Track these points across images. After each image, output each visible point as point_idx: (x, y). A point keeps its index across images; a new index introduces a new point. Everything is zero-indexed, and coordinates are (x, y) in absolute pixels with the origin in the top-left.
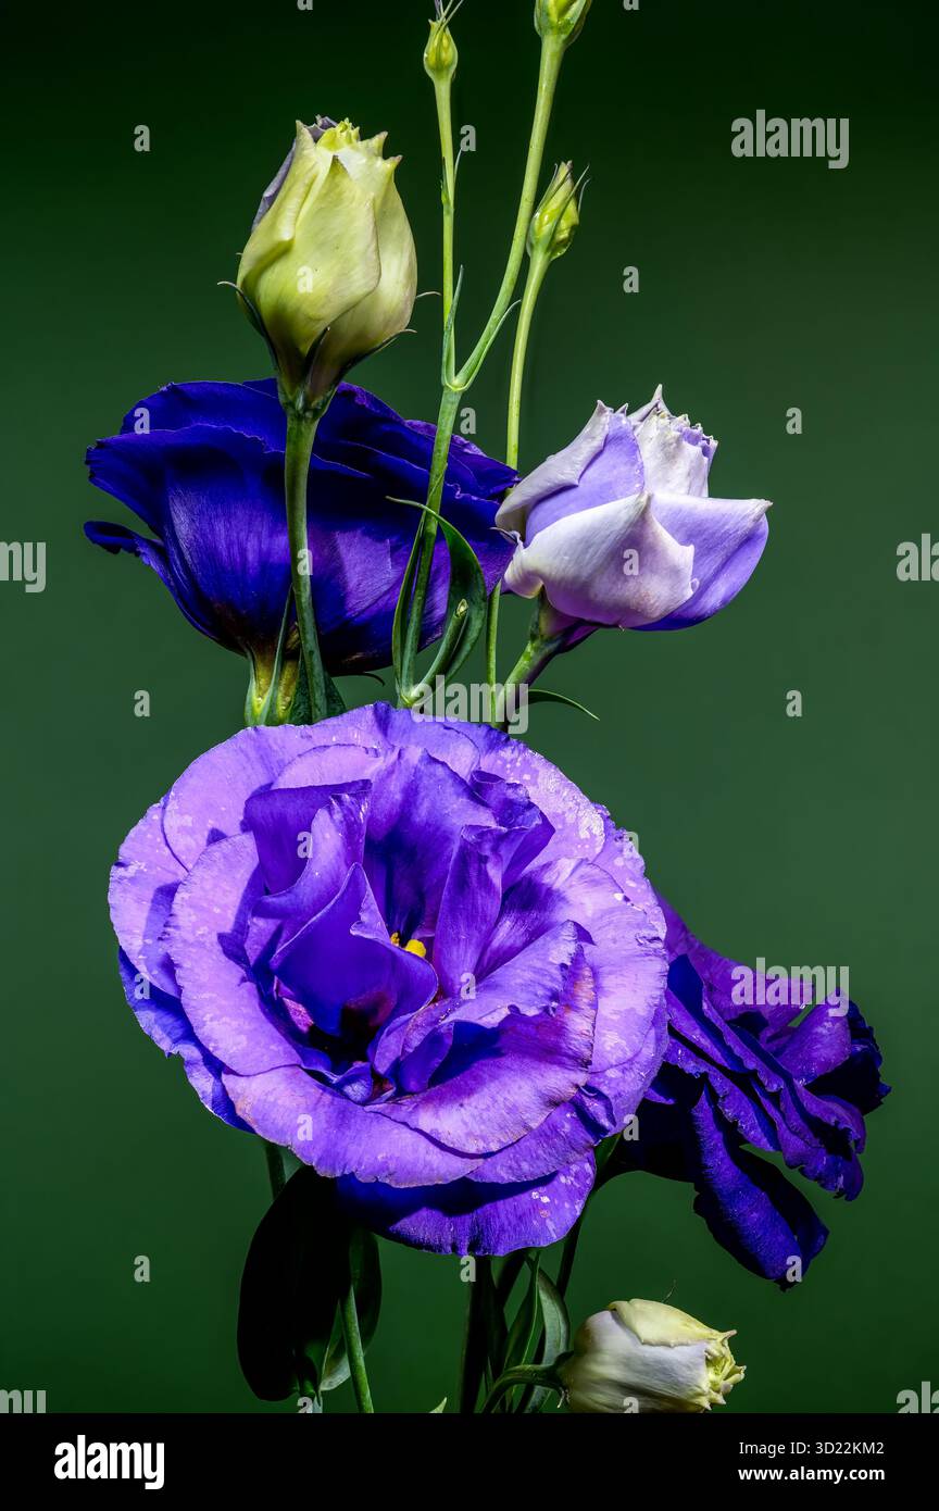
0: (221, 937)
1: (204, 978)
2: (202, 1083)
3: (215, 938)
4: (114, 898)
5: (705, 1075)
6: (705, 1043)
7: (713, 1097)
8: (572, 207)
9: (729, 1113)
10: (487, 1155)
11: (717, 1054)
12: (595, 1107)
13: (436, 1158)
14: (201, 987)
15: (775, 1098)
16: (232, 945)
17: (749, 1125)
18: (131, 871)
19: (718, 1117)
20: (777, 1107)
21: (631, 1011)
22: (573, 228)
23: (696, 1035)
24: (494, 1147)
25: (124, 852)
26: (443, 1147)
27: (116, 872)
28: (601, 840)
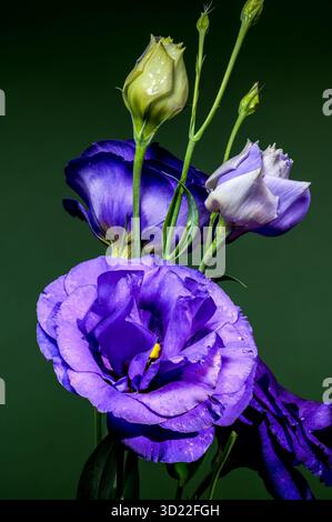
0: (78, 321)
1: (68, 334)
2: (59, 372)
3: (75, 321)
4: (39, 304)
5: (265, 413)
6: (268, 403)
7: (268, 424)
8: (256, 98)
9: (273, 431)
10: (169, 417)
11: (271, 408)
12: (215, 407)
13: (147, 413)
14: (65, 337)
15: (294, 429)
16: (81, 325)
17: (281, 438)
18: (48, 296)
19: (269, 431)
20: (294, 433)
21: (236, 376)
22: (256, 105)
23: (264, 400)
24: (172, 414)
25: (46, 289)
26: (150, 410)
27: (42, 296)
28: (236, 318)
